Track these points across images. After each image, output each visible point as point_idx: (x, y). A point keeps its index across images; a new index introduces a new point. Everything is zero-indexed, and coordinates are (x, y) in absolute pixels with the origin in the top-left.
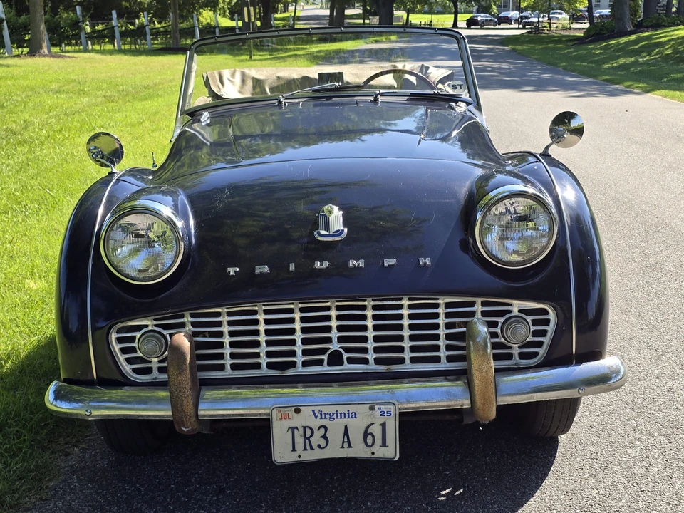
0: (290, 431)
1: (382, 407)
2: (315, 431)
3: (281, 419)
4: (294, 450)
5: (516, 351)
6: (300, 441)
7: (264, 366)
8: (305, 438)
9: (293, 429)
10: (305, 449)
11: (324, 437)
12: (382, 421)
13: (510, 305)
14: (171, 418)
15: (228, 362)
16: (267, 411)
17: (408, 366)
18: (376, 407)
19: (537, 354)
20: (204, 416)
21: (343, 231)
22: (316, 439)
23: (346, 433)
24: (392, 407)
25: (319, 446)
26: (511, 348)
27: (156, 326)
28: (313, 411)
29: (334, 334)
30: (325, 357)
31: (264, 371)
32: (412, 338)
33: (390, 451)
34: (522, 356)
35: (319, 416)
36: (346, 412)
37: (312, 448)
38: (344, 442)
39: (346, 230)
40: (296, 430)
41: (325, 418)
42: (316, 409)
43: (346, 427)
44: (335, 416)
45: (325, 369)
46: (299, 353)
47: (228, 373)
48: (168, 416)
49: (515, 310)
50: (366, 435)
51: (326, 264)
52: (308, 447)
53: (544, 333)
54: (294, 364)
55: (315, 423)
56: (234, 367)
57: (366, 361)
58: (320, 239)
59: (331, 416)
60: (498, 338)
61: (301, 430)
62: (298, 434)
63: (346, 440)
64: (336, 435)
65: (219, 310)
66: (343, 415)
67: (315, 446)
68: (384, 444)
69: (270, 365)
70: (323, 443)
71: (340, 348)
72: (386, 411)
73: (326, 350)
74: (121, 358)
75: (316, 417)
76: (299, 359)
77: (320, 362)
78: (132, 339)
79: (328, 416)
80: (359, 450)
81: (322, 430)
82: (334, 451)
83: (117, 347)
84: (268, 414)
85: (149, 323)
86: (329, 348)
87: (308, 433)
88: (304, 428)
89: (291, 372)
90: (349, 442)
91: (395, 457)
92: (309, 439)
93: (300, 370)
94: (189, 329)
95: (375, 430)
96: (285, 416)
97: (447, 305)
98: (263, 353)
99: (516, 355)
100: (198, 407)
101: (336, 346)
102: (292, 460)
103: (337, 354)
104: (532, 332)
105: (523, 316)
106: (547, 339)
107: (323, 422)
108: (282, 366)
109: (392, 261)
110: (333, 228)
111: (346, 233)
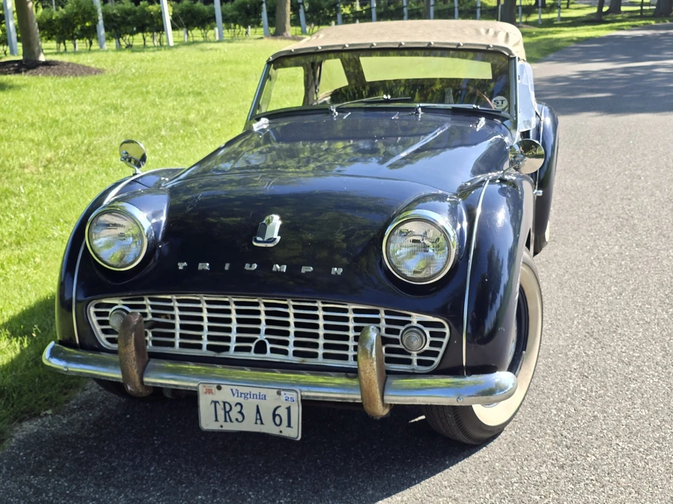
0: (213, 404)
1: (287, 393)
2: (233, 407)
3: (206, 393)
4: (216, 420)
5: (415, 358)
6: (221, 413)
7: (204, 347)
8: (226, 412)
9: (215, 402)
10: (226, 421)
11: (240, 412)
12: (288, 406)
13: (410, 316)
14: (122, 381)
15: (177, 341)
16: (196, 385)
17: (320, 361)
18: (282, 393)
19: (433, 362)
20: (148, 382)
21: (275, 239)
22: (234, 414)
23: (258, 411)
24: (295, 394)
25: (237, 420)
26: (410, 354)
27: (124, 305)
28: (232, 390)
29: (263, 327)
30: (253, 345)
31: (204, 352)
32: (326, 336)
33: (294, 432)
34: (420, 362)
35: (236, 395)
36: (258, 394)
37: (231, 421)
38: (257, 419)
39: (279, 238)
40: (217, 404)
41: (241, 397)
42: (234, 388)
43: (258, 406)
44: (248, 396)
45: (252, 356)
46: (234, 339)
47: (177, 349)
48: (118, 378)
49: (415, 323)
50: (274, 415)
51: (255, 266)
52: (228, 419)
53: (439, 345)
54: (227, 349)
55: (233, 400)
56: (182, 345)
57: (286, 353)
58: (255, 244)
59: (246, 396)
60: (399, 344)
61: (222, 404)
62: (220, 407)
63: (258, 417)
64: (250, 413)
65: (169, 297)
66: (255, 396)
67: (233, 419)
68: (289, 425)
69: (209, 347)
70: (240, 418)
71: (266, 339)
72: (290, 397)
73: (254, 339)
74: (98, 329)
75: (234, 395)
76: (233, 345)
77: (248, 349)
78: (106, 314)
79: (243, 395)
80: (269, 428)
81: (239, 407)
82: (249, 426)
83: (94, 319)
84: (196, 388)
85: (119, 302)
86: (257, 338)
87: (228, 408)
88: (224, 403)
89: (224, 355)
90: (261, 419)
91: (297, 437)
92: (228, 412)
93: (231, 354)
94: (148, 310)
95: (282, 412)
96: (209, 391)
97: (355, 311)
98: (205, 337)
99: (414, 361)
100: (143, 375)
101: (262, 336)
102: (216, 428)
103: (261, 343)
104: (429, 342)
105: (421, 327)
106: (440, 350)
107: (239, 400)
108: (219, 349)
109: (310, 269)
110: (267, 237)
111: (278, 241)
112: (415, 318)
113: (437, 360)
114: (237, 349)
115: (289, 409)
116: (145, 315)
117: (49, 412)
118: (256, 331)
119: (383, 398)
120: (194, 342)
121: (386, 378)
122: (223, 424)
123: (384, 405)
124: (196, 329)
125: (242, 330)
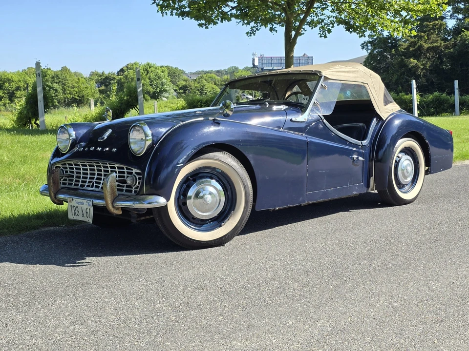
0: (71, 207)
3: (70, 202)
4: (72, 215)
6: (73, 211)
7: (80, 185)
11: (78, 211)
13: (132, 170)
18: (88, 202)
20: (58, 198)
22: (76, 211)
23: (82, 211)
26: (132, 188)
29: (95, 176)
30: (91, 184)
31: (79, 187)
33: (90, 220)
36: (82, 202)
39: (106, 138)
42: (76, 199)
43: (82, 208)
45: (90, 188)
46: (87, 182)
47: (73, 186)
49: (134, 173)
50: (87, 212)
51: (93, 148)
52: (75, 214)
54: (85, 186)
56: (74, 184)
57: (98, 187)
58: (99, 140)
59: (79, 203)
61: (73, 207)
64: (80, 211)
65: (71, 163)
67: (77, 214)
68: (90, 217)
72: (90, 203)
75: (76, 203)
76: (86, 184)
77: (90, 186)
80: (85, 219)
81: (77, 208)
82: (80, 218)
84: (67, 200)
87: (75, 209)
90: (83, 214)
91: (92, 223)
93: (85, 188)
94: (68, 170)
95: (88, 211)
97: (119, 168)
98: (80, 181)
99: (133, 191)
100: (56, 195)
101: (94, 181)
102: (73, 218)
103: (93, 183)
104: (138, 182)
105: (136, 175)
106: (140, 185)
107: (77, 205)
108: (82, 186)
109: (108, 149)
110: (103, 137)
111: (105, 139)
112: (135, 171)
113: (138, 190)
114: (88, 186)
115: (90, 209)
116: (66, 172)
117: (64, 225)
118: (93, 178)
119: (112, 204)
120: (78, 183)
121: (118, 196)
122: (74, 216)
123: (114, 207)
124: (79, 177)
125: (90, 178)
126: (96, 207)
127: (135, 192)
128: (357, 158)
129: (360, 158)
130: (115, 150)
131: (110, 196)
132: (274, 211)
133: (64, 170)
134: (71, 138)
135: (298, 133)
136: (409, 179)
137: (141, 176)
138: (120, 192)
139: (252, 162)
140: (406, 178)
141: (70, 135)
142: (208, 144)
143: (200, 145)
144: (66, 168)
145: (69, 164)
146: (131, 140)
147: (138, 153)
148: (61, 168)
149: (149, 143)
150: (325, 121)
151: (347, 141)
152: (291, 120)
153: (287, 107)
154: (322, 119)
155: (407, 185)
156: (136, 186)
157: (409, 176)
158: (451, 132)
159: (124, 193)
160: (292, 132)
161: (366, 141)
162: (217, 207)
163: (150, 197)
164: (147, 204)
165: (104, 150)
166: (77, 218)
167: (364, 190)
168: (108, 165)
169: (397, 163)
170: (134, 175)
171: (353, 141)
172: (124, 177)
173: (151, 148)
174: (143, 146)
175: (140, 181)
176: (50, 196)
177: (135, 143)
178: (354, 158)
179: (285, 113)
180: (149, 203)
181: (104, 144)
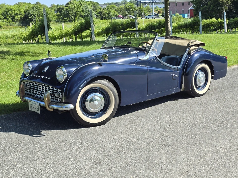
6: (31, 107)
9: (30, 104)
11: (33, 107)
18: (37, 103)
30: (39, 94)
33: (39, 112)
36: (35, 103)
43: (35, 106)
45: (38, 96)
47: (31, 93)
50: (37, 108)
51: (40, 76)
55: (32, 104)
57: (43, 96)
58: (42, 72)
63: (35, 108)
80: (36, 111)
89: (36, 95)
91: (39, 114)
93: (37, 95)
94: (29, 85)
95: (38, 107)
96: (29, 102)
97: (52, 88)
98: (35, 91)
99: (58, 100)
100: (23, 97)
101: (41, 92)
102: (31, 110)
103: (40, 93)
104: (60, 96)
105: (60, 92)
106: (61, 98)
107: (33, 104)
108: (36, 94)
109: (46, 77)
110: (44, 70)
111: (45, 71)
112: (59, 90)
113: (61, 100)
114: (38, 94)
116: (28, 85)
118: (40, 91)
119: (48, 106)
120: (33, 92)
121: (51, 102)
122: (32, 109)
123: (49, 108)
124: (34, 89)
125: (39, 90)
126: (41, 107)
127: (59, 100)
128: (175, 76)
129: (176, 76)
130: (50, 78)
131: (47, 102)
132: (130, 105)
133: (27, 85)
134: (30, 69)
135: (143, 66)
136: (203, 84)
137: (62, 93)
138: (52, 100)
139: (118, 83)
140: (200, 83)
141: (29, 67)
142: (95, 77)
143: (91, 77)
144: (28, 84)
145: (29, 82)
146: (57, 75)
147: (60, 81)
148: (26, 83)
149: (65, 77)
150: (158, 58)
151: (170, 67)
152: (140, 59)
153: (138, 52)
154: (156, 57)
155: (201, 87)
156: (59, 98)
157: (202, 82)
158: (227, 58)
159: (54, 100)
160: (140, 65)
161: (180, 66)
162: (101, 106)
163: (66, 104)
164: (65, 108)
165: (45, 78)
166: (33, 110)
167: (179, 91)
168: (47, 85)
169: (196, 76)
170: (58, 92)
171: (173, 67)
172: (54, 92)
173: (66, 79)
174: (63, 78)
175: (61, 95)
176: (20, 97)
177: (59, 76)
178: (173, 76)
179: (137, 55)
180: (66, 108)
181: (45, 74)
